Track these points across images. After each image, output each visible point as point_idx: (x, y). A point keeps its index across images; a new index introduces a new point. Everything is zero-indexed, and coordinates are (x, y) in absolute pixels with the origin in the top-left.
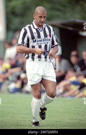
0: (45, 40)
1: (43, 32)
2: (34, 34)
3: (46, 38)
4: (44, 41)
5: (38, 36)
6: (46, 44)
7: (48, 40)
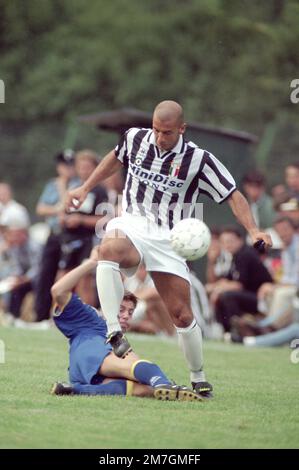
0: (159, 178)
1: (163, 160)
2: (139, 152)
3: (164, 177)
4: (155, 179)
5: (143, 162)
6: (160, 189)
7: (168, 182)
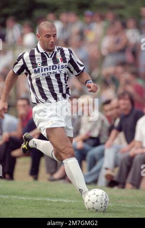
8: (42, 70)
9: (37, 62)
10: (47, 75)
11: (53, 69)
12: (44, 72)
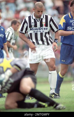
8: (34, 29)
9: (32, 25)
10: (36, 32)
11: (39, 29)
12: (34, 30)
